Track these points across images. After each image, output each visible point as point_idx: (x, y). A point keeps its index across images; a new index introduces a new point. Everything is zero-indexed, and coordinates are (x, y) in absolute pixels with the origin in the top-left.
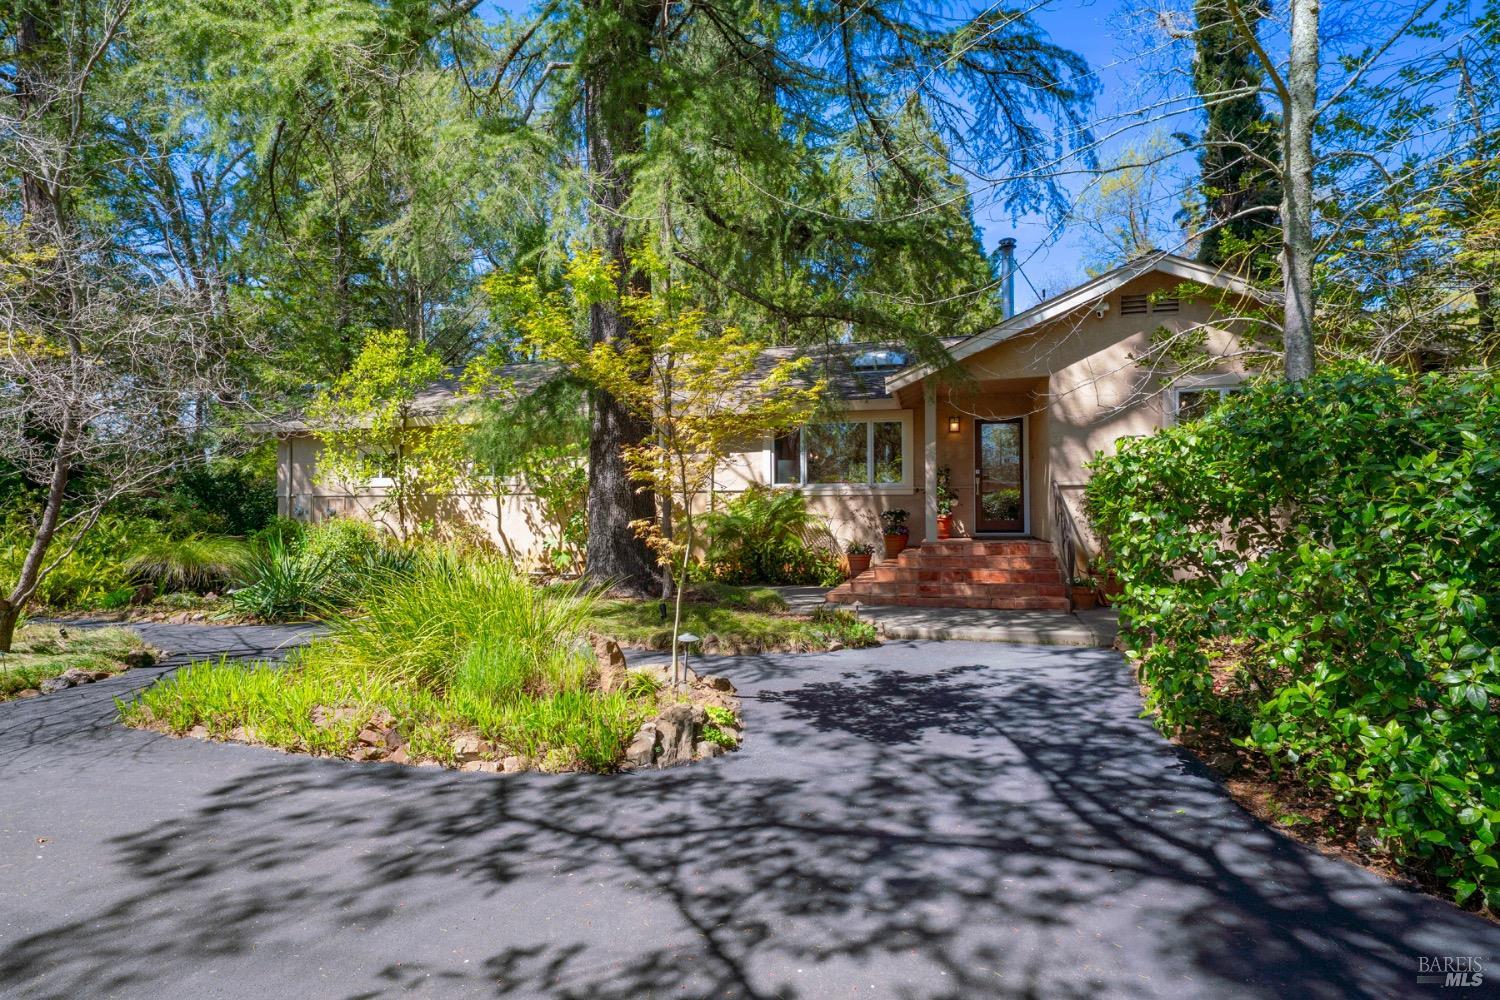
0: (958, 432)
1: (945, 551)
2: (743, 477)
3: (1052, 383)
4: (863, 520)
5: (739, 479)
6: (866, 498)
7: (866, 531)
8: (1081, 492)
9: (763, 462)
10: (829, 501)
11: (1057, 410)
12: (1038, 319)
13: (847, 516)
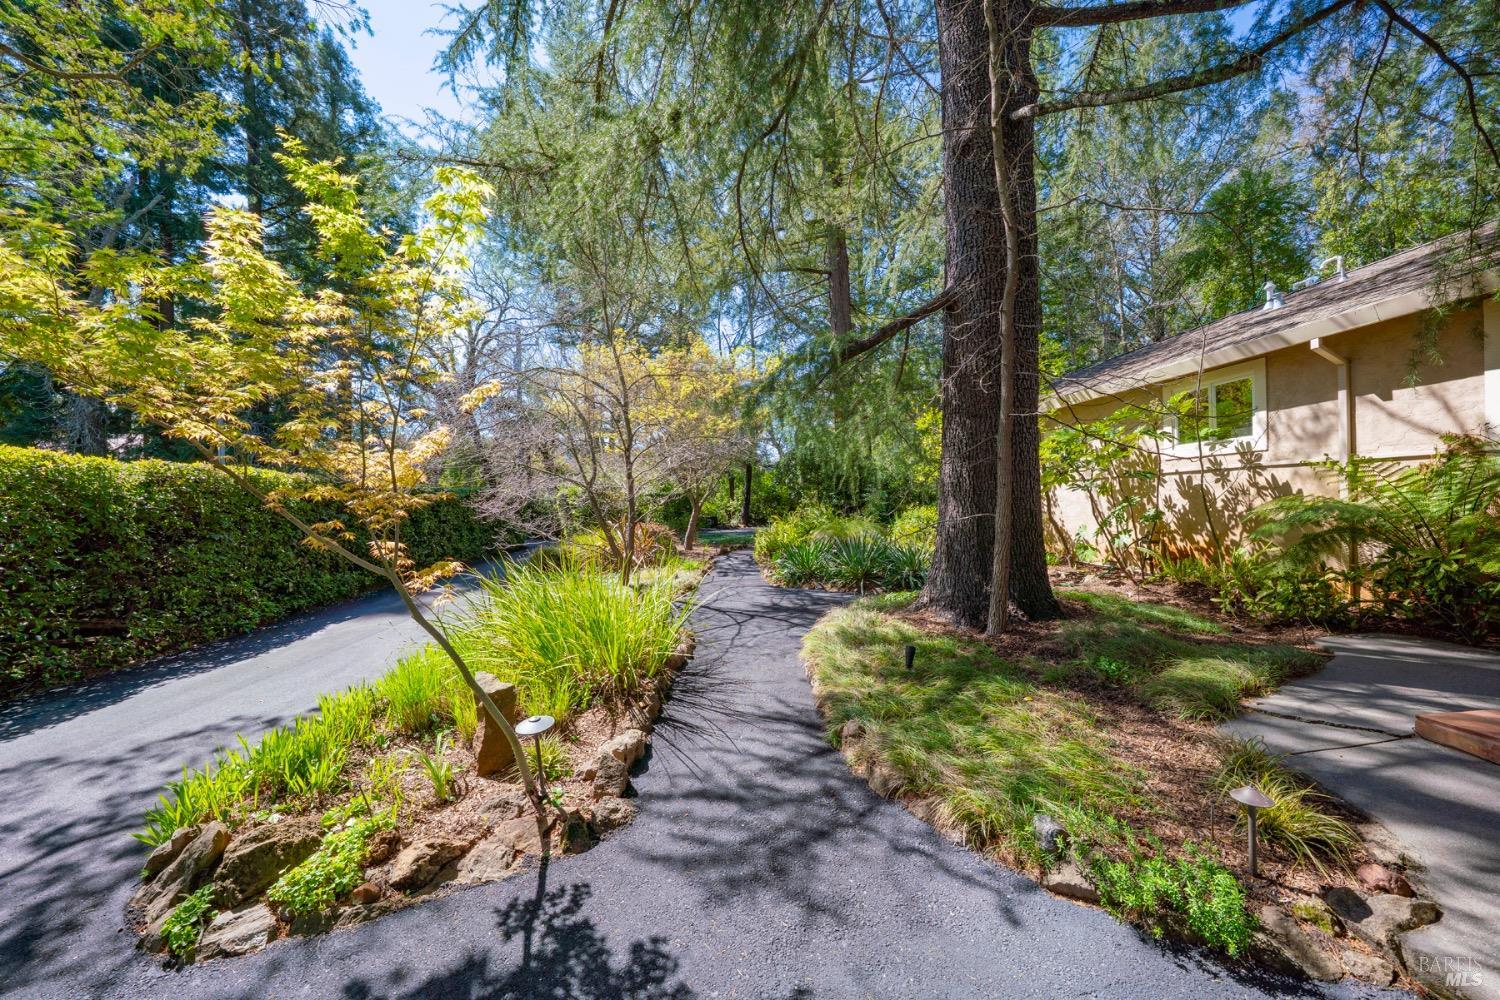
2: (1431, 431)
5: (1415, 434)
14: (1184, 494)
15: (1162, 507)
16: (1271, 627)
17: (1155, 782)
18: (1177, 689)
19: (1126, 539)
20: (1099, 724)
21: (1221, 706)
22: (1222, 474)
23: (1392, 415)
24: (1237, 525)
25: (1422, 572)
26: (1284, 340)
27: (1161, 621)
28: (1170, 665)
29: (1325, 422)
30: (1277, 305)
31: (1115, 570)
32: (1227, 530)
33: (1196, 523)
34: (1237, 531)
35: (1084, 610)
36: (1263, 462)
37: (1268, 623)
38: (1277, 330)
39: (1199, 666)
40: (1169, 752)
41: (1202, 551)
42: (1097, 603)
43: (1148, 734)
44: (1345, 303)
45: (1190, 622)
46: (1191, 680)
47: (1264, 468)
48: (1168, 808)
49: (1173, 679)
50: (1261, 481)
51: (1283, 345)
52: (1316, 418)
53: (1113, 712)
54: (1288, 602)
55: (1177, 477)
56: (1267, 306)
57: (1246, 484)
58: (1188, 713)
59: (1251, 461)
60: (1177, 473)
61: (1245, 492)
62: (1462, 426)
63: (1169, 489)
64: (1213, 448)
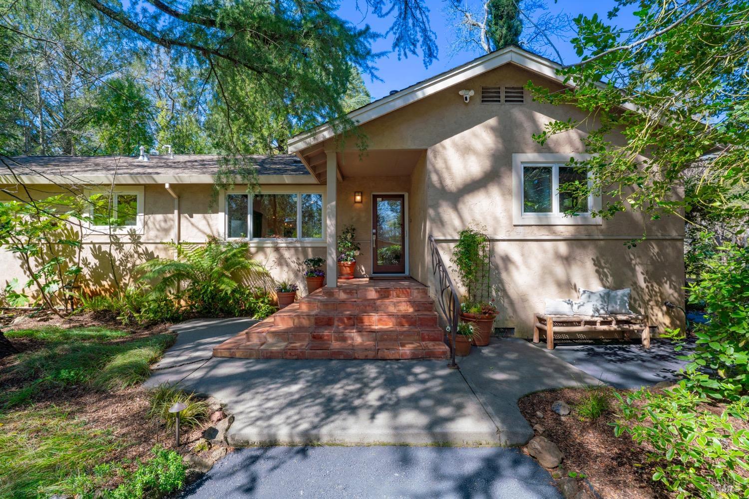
0: (361, 202)
1: (342, 296)
2: (204, 233)
3: (430, 154)
4: (294, 266)
5: (200, 234)
6: (296, 248)
7: (296, 273)
8: (452, 245)
9: (219, 222)
10: (268, 251)
11: (434, 178)
12: (420, 95)
13: (281, 262)
14: (96, 256)
15: (81, 265)
16: (147, 327)
17: (118, 430)
18: (119, 373)
19: (54, 288)
20: (71, 415)
21: (142, 372)
22: (120, 246)
23: (192, 224)
24: (127, 274)
25: (203, 291)
26: (154, 180)
27: (92, 337)
28: (109, 361)
29: (169, 223)
30: (146, 159)
31: (43, 310)
32: (122, 277)
33: (103, 274)
34: (127, 278)
35: (32, 342)
36: (142, 240)
37: (146, 325)
38: (150, 173)
39: (127, 356)
40: (121, 410)
41: (106, 290)
42: (41, 335)
43: (106, 406)
44: (177, 170)
45: (108, 333)
46: (125, 365)
47: (142, 244)
48: (131, 440)
49: (114, 368)
50: (140, 251)
51: (153, 182)
52: (165, 221)
53: (77, 404)
54: (155, 312)
55: (92, 246)
56: (141, 158)
57: (132, 251)
58: (126, 385)
59: (135, 239)
60: (92, 243)
61: (132, 256)
62: (212, 232)
63: (87, 253)
64: (115, 230)
